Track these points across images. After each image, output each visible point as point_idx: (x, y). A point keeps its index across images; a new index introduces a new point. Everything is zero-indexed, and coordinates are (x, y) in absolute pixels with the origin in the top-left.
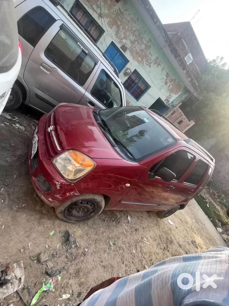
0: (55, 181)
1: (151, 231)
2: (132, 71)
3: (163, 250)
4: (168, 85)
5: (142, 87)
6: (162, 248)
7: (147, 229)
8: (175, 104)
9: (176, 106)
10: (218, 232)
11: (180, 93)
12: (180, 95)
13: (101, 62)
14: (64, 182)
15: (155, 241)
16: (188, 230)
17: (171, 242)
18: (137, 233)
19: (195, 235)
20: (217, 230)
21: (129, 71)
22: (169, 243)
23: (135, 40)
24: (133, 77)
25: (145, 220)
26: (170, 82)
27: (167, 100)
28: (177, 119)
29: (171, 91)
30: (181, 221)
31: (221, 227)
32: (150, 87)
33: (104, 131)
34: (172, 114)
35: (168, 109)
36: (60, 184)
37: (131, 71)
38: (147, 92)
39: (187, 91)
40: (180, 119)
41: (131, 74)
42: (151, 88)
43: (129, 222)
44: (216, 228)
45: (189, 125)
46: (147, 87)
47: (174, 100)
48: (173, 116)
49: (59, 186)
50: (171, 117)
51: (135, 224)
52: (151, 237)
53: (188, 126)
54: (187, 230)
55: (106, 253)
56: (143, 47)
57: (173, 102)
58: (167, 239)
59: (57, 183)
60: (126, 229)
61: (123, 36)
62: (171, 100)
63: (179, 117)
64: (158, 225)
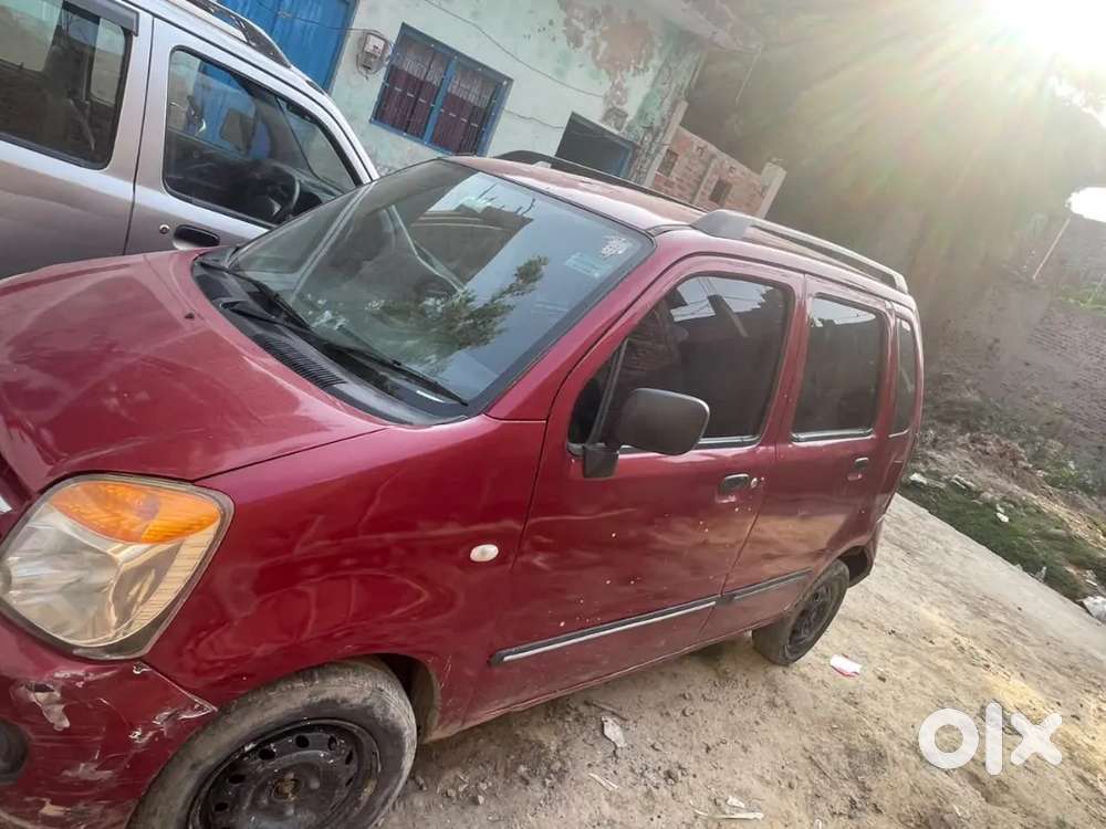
0: (23, 688)
1: (755, 747)
2: (393, 37)
3: (850, 817)
4: (586, 42)
5: (473, 95)
6: (837, 809)
7: (729, 748)
8: (655, 117)
9: (666, 122)
10: (1098, 618)
11: (656, 62)
12: (660, 71)
13: (155, 15)
14: (80, 673)
15: (790, 786)
16: (948, 664)
17: (878, 758)
18: (679, 788)
19: (990, 678)
20: (1088, 612)
21: (374, 42)
22: (866, 767)
24: (411, 66)
25: (708, 707)
26: (592, 27)
27: (614, 113)
28: (699, 184)
29: (612, 65)
30: (900, 637)
31: (1100, 589)
32: (510, 80)
33: (259, 331)
34: (667, 166)
35: (635, 156)
36: (57, 694)
37: (387, 43)
38: (506, 108)
39: (683, 40)
40: (711, 181)
41: (390, 52)
42: (515, 84)
43: (619, 753)
44: (1082, 605)
45: (765, 188)
46: (497, 85)
47: (647, 98)
48: (674, 176)
49: (59, 708)
50: (669, 184)
51: (653, 746)
52: (761, 778)
53: (762, 195)
54: (939, 671)
57: (642, 114)
58: (851, 752)
59: (41, 696)
60: (611, 794)
62: (631, 108)
63: (705, 173)
64: (779, 701)
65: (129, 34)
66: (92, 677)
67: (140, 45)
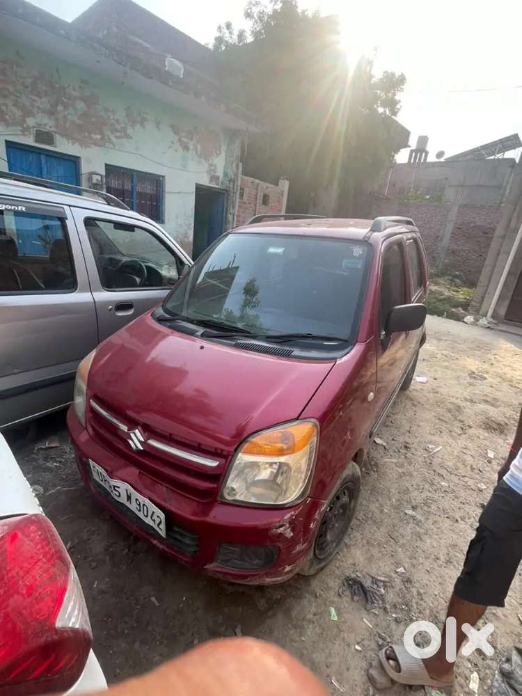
0: (274, 531)
1: (421, 424)
2: (103, 173)
3: (465, 434)
4: (191, 147)
5: (148, 189)
6: (459, 433)
7: (414, 428)
8: (231, 174)
9: (236, 175)
10: (471, 324)
11: (224, 148)
12: (227, 152)
13: (70, 206)
14: (293, 513)
15: (441, 432)
16: (446, 364)
17: (458, 408)
18: (413, 451)
19: (462, 362)
20: (466, 323)
21: (96, 178)
22: (457, 413)
23: (52, 106)
24: (115, 184)
25: (396, 416)
26: (192, 139)
27: (214, 178)
28: (256, 199)
29: (205, 155)
30: (427, 361)
31: (466, 313)
32: (163, 177)
34: (242, 195)
35: (228, 195)
36: (288, 525)
37: (101, 175)
38: (166, 191)
39: (232, 134)
40: (260, 195)
41: (104, 181)
42: (166, 178)
43: (387, 447)
44: (464, 322)
45: (283, 192)
46: (158, 181)
47: (225, 167)
48: (245, 198)
49: (289, 530)
50: (245, 203)
51: (393, 440)
52: (431, 434)
53: (282, 195)
54: (447, 367)
55: (424, 537)
56: (81, 105)
57: (225, 174)
58: (450, 411)
59: (282, 529)
60: (395, 464)
61: (18, 113)
62: (220, 173)
63: (257, 193)
64: (416, 403)
65: (62, 220)
66: (297, 512)
67: (69, 223)
